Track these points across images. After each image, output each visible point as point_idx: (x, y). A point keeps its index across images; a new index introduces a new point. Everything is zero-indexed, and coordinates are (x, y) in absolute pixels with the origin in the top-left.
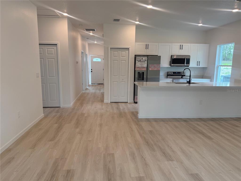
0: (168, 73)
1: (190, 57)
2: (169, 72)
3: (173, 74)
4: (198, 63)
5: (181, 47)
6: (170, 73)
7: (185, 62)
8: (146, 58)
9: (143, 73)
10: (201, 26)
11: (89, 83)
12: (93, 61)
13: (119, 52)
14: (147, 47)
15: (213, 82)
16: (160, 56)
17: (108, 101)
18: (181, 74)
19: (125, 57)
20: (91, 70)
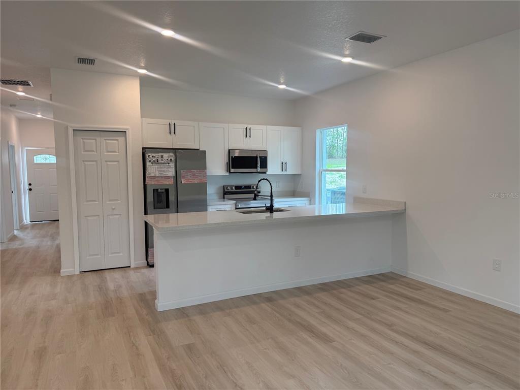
0: (225, 188)
1: (267, 153)
2: (228, 186)
3: (236, 189)
4: (284, 165)
5: (248, 133)
6: (229, 188)
7: (259, 165)
8: (171, 156)
9: (167, 191)
10: (285, 90)
11: (25, 221)
12: (35, 162)
13: (98, 139)
14: (172, 129)
15: (315, 204)
16: (204, 152)
17: (73, 269)
18: (252, 190)
19: (115, 152)
20: (27, 187)
